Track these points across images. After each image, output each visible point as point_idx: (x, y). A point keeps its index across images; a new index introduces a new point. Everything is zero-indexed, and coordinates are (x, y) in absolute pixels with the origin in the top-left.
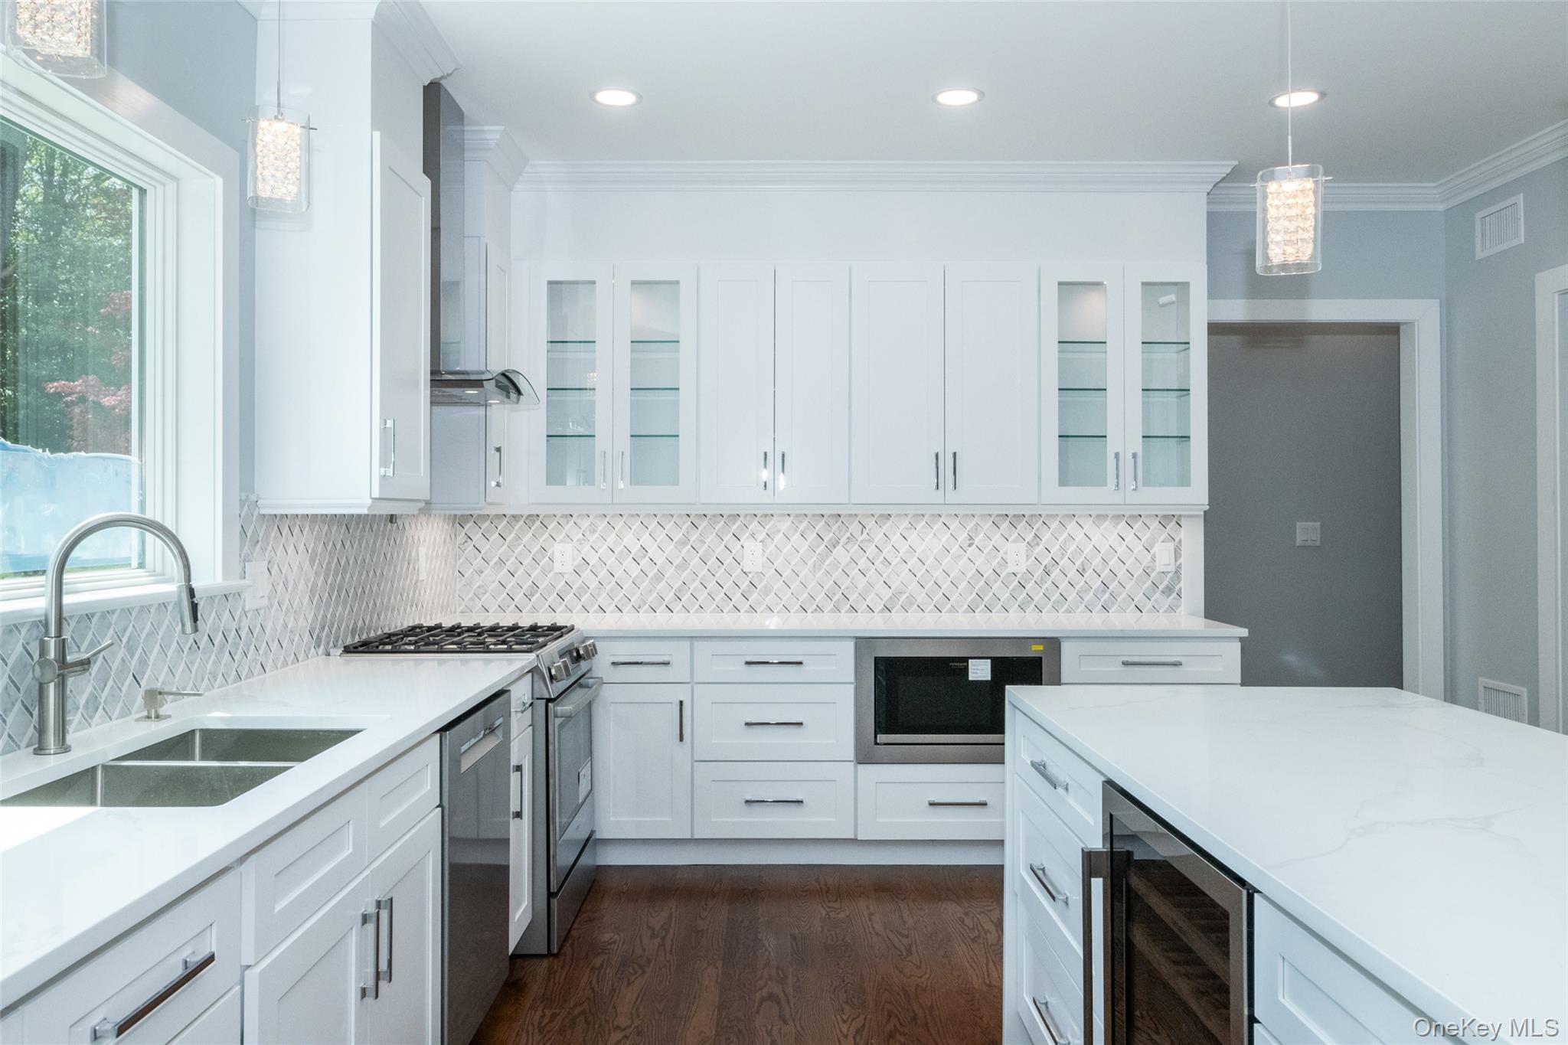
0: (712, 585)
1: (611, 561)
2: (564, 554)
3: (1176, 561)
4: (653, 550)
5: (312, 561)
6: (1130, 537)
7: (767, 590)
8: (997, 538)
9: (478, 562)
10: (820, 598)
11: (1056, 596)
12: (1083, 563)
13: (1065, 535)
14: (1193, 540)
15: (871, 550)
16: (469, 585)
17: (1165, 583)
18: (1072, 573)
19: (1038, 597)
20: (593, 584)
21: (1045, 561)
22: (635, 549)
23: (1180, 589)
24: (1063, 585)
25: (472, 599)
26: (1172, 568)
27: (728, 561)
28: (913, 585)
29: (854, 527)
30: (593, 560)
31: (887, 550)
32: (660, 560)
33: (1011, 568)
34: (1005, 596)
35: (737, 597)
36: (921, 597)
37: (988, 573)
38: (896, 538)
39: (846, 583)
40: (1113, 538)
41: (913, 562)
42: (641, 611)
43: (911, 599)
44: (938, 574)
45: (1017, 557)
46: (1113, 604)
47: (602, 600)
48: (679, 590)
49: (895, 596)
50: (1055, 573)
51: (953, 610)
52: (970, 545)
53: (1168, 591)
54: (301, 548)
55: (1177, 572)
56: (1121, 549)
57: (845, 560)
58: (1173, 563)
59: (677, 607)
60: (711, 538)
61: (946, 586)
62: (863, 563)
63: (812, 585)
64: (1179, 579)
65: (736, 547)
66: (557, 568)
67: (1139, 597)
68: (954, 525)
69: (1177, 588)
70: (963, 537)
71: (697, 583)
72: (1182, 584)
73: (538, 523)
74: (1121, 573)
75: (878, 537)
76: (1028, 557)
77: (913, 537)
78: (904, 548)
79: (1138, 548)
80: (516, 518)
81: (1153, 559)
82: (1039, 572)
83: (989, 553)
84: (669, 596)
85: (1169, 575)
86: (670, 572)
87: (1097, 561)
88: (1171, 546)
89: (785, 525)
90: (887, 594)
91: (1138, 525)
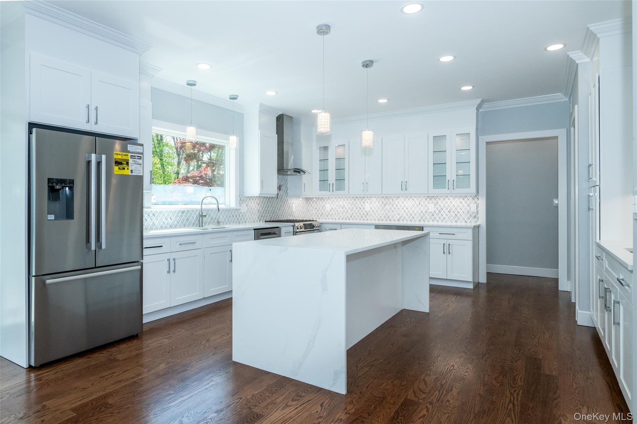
0: (358, 214)
1: (337, 208)
2: (328, 207)
3: (477, 209)
4: (346, 205)
5: (258, 205)
6: (463, 202)
7: (371, 215)
8: (426, 203)
9: (312, 208)
10: (383, 217)
11: (442, 218)
12: (450, 209)
13: (445, 202)
14: (482, 202)
15: (395, 206)
16: (310, 213)
17: (474, 215)
18: (447, 212)
19: (437, 218)
20: (334, 213)
21: (440, 209)
22: (342, 205)
23: (478, 217)
24: (444, 215)
25: (310, 216)
26: (476, 211)
27: (362, 208)
28: (405, 214)
29: (391, 200)
30: (334, 208)
31: (399, 206)
32: (347, 208)
33: (430, 210)
34: (428, 218)
35: (364, 217)
36: (407, 218)
37: (424, 212)
38: (401, 203)
39: (389, 214)
40: (459, 203)
41: (405, 209)
42: (344, 219)
43: (405, 218)
44: (411, 212)
45: (431, 207)
46: (458, 221)
47: (336, 217)
48: (351, 215)
49: (401, 217)
50: (442, 212)
51: (415, 221)
52: (419, 205)
53: (475, 217)
54: (255, 203)
55: (477, 212)
56: (461, 206)
57: (388, 208)
58: (476, 209)
59: (351, 219)
60: (358, 203)
61: (413, 215)
62: (393, 209)
63: (381, 214)
64: (478, 214)
65: (364, 205)
66: (326, 210)
67: (466, 219)
68: (415, 199)
69: (477, 216)
70: (417, 202)
71: (355, 213)
72: (479, 215)
73: (323, 200)
74: (461, 212)
75: (396, 202)
76: (434, 208)
77: (405, 202)
78: (403, 205)
79: (466, 205)
80: (319, 198)
81: (470, 208)
82: (438, 211)
83: (424, 207)
84: (349, 216)
85: (475, 213)
86: (349, 211)
87: (454, 209)
88: (475, 205)
89: (375, 200)
90: (398, 217)
91: (466, 199)
